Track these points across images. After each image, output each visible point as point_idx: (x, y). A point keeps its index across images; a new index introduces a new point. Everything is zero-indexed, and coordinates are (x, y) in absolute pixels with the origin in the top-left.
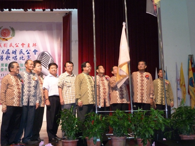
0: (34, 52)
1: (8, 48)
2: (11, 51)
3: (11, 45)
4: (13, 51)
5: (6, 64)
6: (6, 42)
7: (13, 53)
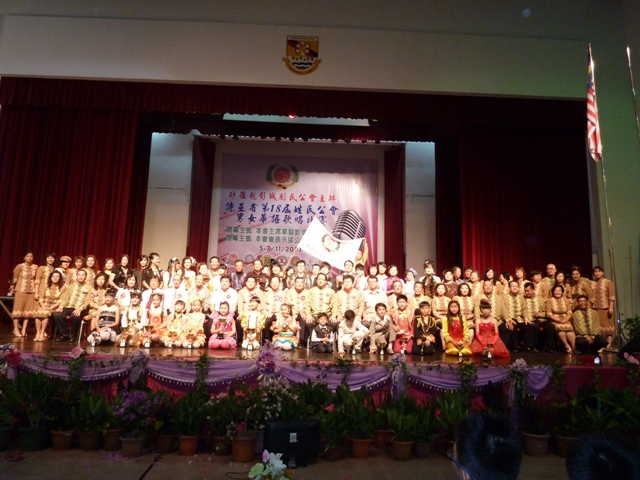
0: (331, 210)
1: (288, 201)
2: (292, 208)
3: (292, 197)
4: (296, 207)
5: (285, 229)
6: (282, 191)
7: (296, 211)
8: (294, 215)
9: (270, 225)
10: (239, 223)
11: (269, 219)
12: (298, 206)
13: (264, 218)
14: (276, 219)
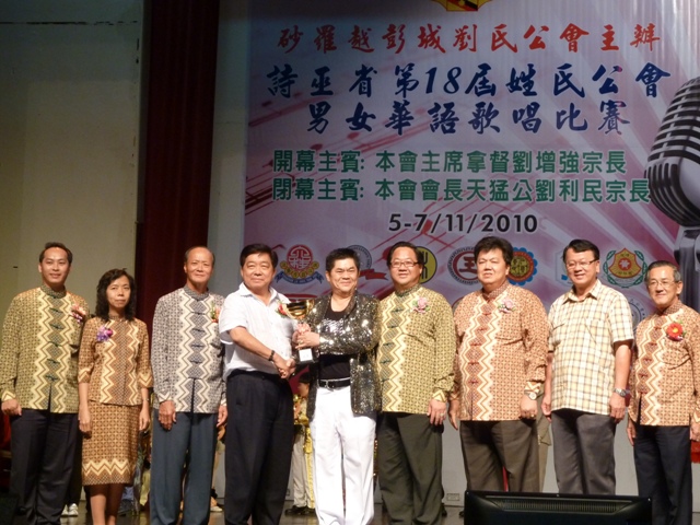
0: (640, 77)
1: (485, 54)
2: (499, 77)
3: (499, 39)
4: (514, 72)
5: (476, 153)
6: (465, 19)
7: (513, 86)
8: (508, 102)
9: (423, 139)
10: (315, 138)
11: (420, 119)
12: (522, 69)
13: (401, 118)
14: (445, 119)
